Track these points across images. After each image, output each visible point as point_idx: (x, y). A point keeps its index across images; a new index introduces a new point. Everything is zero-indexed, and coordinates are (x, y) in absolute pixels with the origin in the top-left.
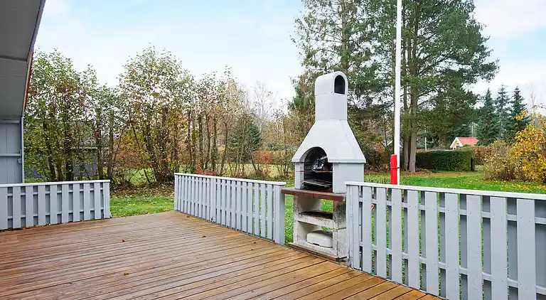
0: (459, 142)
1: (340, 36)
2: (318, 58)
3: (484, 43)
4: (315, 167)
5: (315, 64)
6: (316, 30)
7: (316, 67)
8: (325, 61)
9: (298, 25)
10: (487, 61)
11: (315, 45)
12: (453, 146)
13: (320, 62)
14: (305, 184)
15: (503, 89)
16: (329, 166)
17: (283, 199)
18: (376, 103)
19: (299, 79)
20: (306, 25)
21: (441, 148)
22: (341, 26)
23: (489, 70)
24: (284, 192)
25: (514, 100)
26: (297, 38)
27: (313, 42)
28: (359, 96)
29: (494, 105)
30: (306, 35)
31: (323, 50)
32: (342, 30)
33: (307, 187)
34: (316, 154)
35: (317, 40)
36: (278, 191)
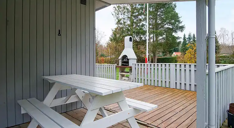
0: (175, 54)
1: (130, 14)
2: (122, 22)
3: (179, 19)
4: (125, 60)
5: (121, 24)
6: (121, 11)
7: (121, 25)
8: (125, 23)
9: (114, 9)
10: (180, 25)
11: (121, 17)
12: (173, 56)
13: (123, 23)
14: (122, 64)
15: (190, 34)
16: (128, 60)
17: (116, 69)
18: (143, 39)
19: (115, 30)
20: (117, 9)
21: (168, 56)
22: (130, 10)
23: (182, 28)
24: (116, 67)
25: (193, 38)
26: (114, 14)
27: (120, 15)
28: (137, 36)
29: (187, 40)
30: (117, 12)
31: (124, 19)
32: (131, 11)
33: (122, 65)
34: (125, 57)
35: (121, 15)
36: (115, 67)
